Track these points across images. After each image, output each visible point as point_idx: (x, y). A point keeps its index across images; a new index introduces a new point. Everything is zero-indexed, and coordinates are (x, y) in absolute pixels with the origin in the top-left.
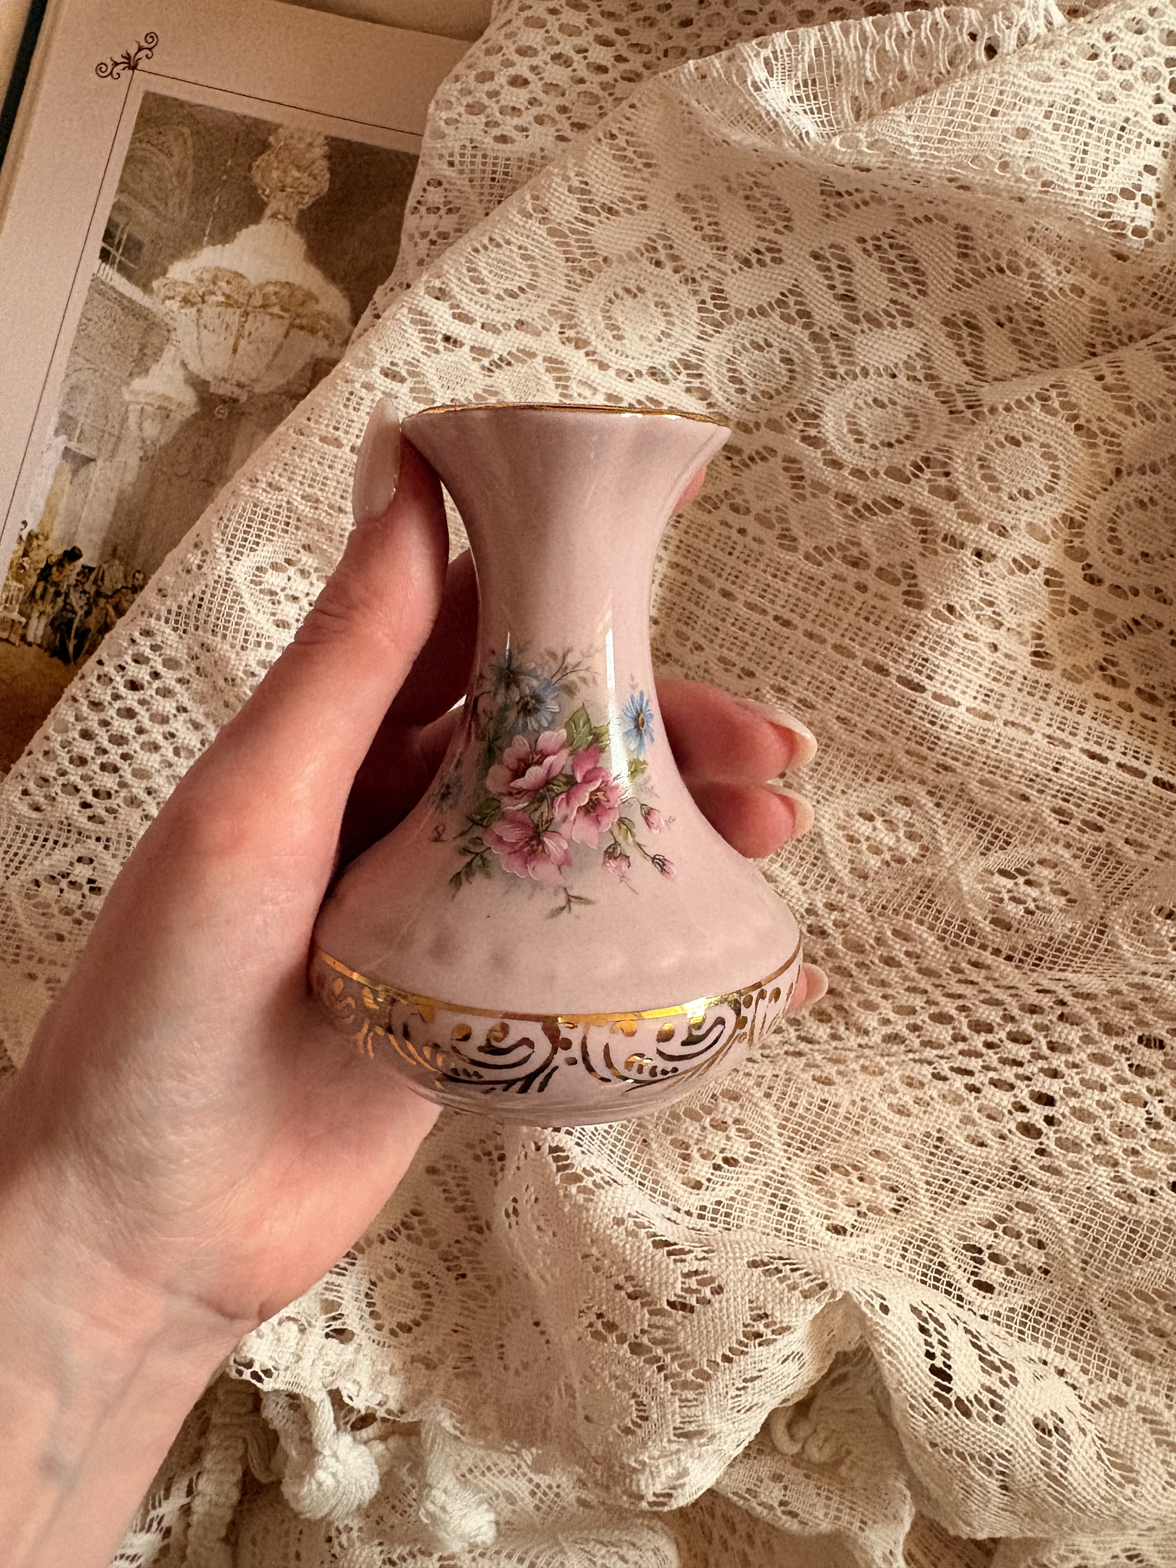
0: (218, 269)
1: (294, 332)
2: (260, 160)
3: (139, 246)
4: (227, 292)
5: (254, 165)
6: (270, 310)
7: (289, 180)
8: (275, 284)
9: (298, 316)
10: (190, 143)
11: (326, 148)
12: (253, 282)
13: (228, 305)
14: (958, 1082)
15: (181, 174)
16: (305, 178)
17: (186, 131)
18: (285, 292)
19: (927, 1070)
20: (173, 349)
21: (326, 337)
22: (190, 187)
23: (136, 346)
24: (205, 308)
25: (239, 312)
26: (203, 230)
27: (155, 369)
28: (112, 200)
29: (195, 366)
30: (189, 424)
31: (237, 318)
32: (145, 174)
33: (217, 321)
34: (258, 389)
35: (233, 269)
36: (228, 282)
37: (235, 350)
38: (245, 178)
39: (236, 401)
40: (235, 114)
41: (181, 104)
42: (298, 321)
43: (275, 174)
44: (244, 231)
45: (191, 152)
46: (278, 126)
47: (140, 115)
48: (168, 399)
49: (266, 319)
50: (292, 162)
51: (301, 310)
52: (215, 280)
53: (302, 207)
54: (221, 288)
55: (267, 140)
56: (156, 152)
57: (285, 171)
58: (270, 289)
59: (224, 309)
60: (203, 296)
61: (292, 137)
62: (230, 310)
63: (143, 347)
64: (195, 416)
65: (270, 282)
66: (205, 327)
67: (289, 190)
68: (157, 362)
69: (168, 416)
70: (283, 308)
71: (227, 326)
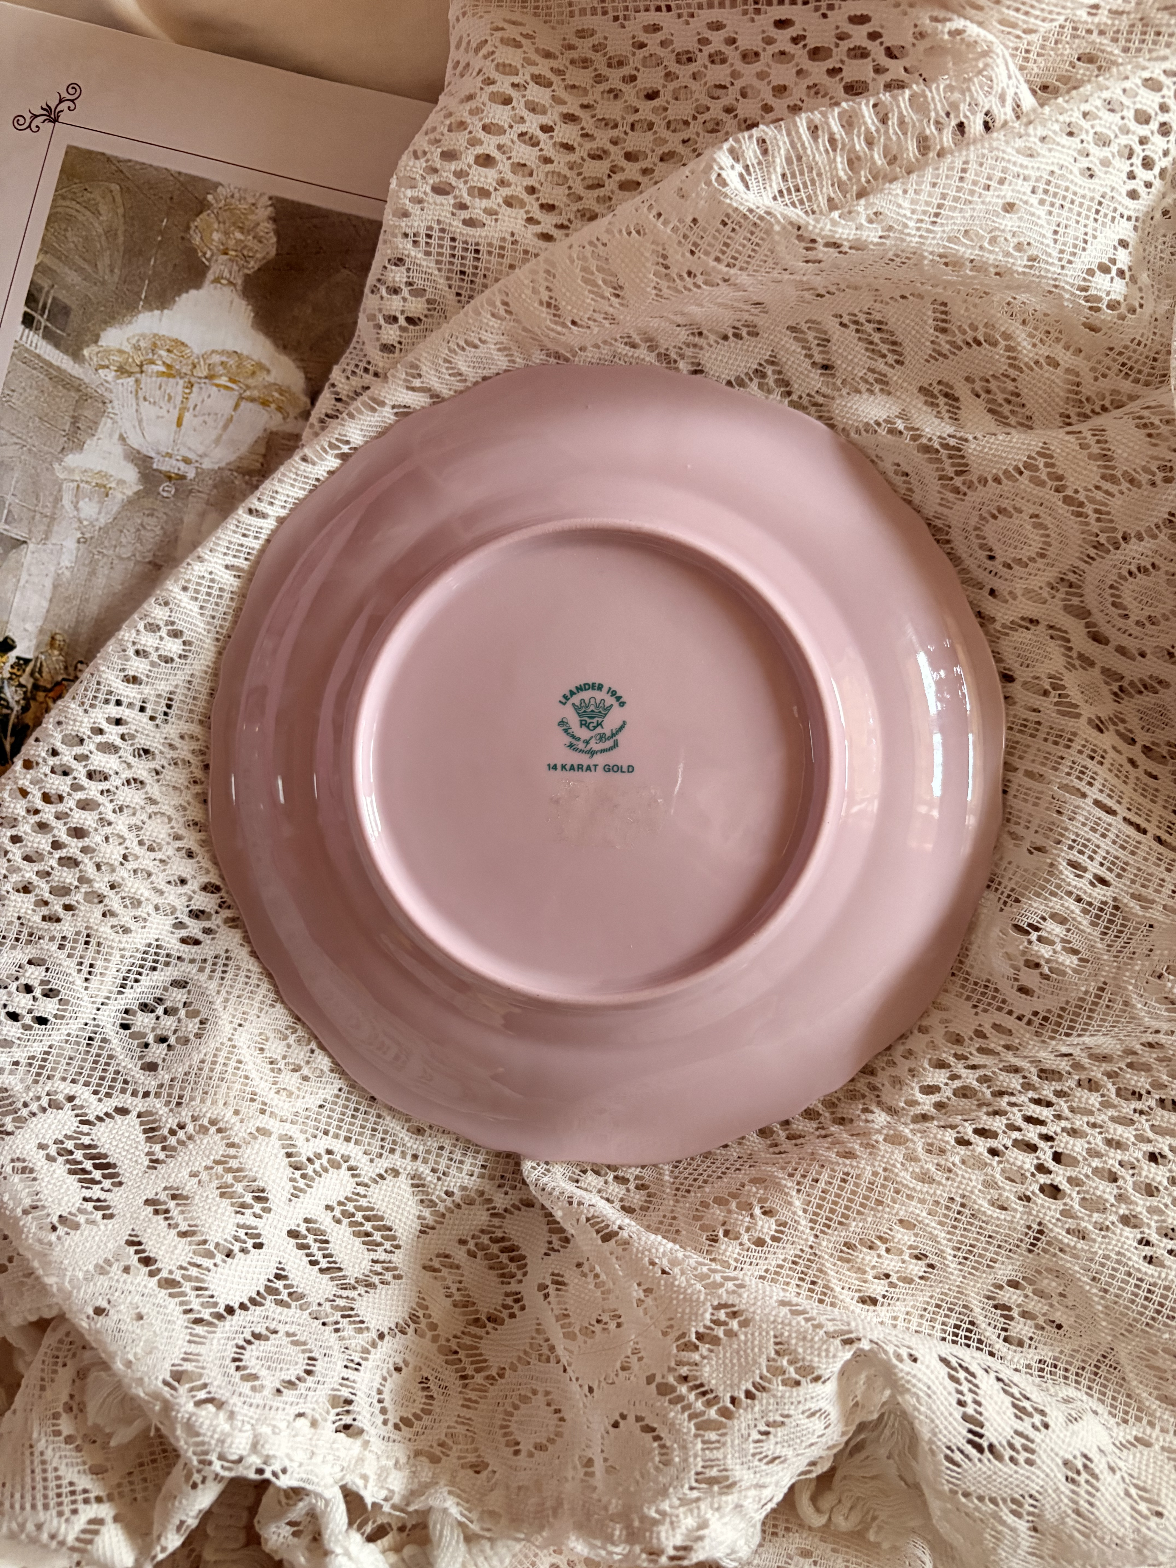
0: (155, 335)
1: (244, 405)
2: (198, 219)
3: (66, 311)
4: (169, 361)
5: (192, 225)
6: (216, 381)
7: (232, 243)
8: (223, 353)
9: (248, 387)
10: (119, 201)
11: (270, 209)
12: (196, 351)
13: (170, 375)
14: (981, 1146)
15: (110, 234)
16: (250, 241)
17: (115, 187)
18: (232, 362)
19: (950, 1136)
20: (110, 421)
21: (279, 409)
22: (122, 249)
23: (68, 420)
24: (144, 379)
25: (181, 382)
26: (138, 294)
27: (90, 444)
28: (35, 262)
29: (135, 441)
30: (131, 502)
31: (179, 389)
32: (69, 234)
33: (158, 392)
34: (207, 464)
35: (174, 337)
36: (169, 351)
37: (179, 424)
38: (184, 239)
39: (183, 477)
40: (168, 171)
41: (109, 159)
42: (248, 393)
43: (216, 236)
44: (184, 296)
45: (121, 211)
46: (215, 185)
47: (62, 171)
48: (105, 475)
49: (215, 389)
50: (234, 224)
51: (251, 382)
52: (154, 348)
53: (247, 271)
54: (160, 356)
55: (205, 199)
56: (83, 210)
57: (226, 233)
58: (216, 359)
59: (165, 379)
60: (141, 366)
61: (233, 197)
62: (171, 381)
63: (75, 420)
64: (138, 494)
65: (215, 352)
66: (145, 399)
67: (232, 253)
68: (92, 436)
69: (107, 495)
70: (231, 379)
71: (170, 398)
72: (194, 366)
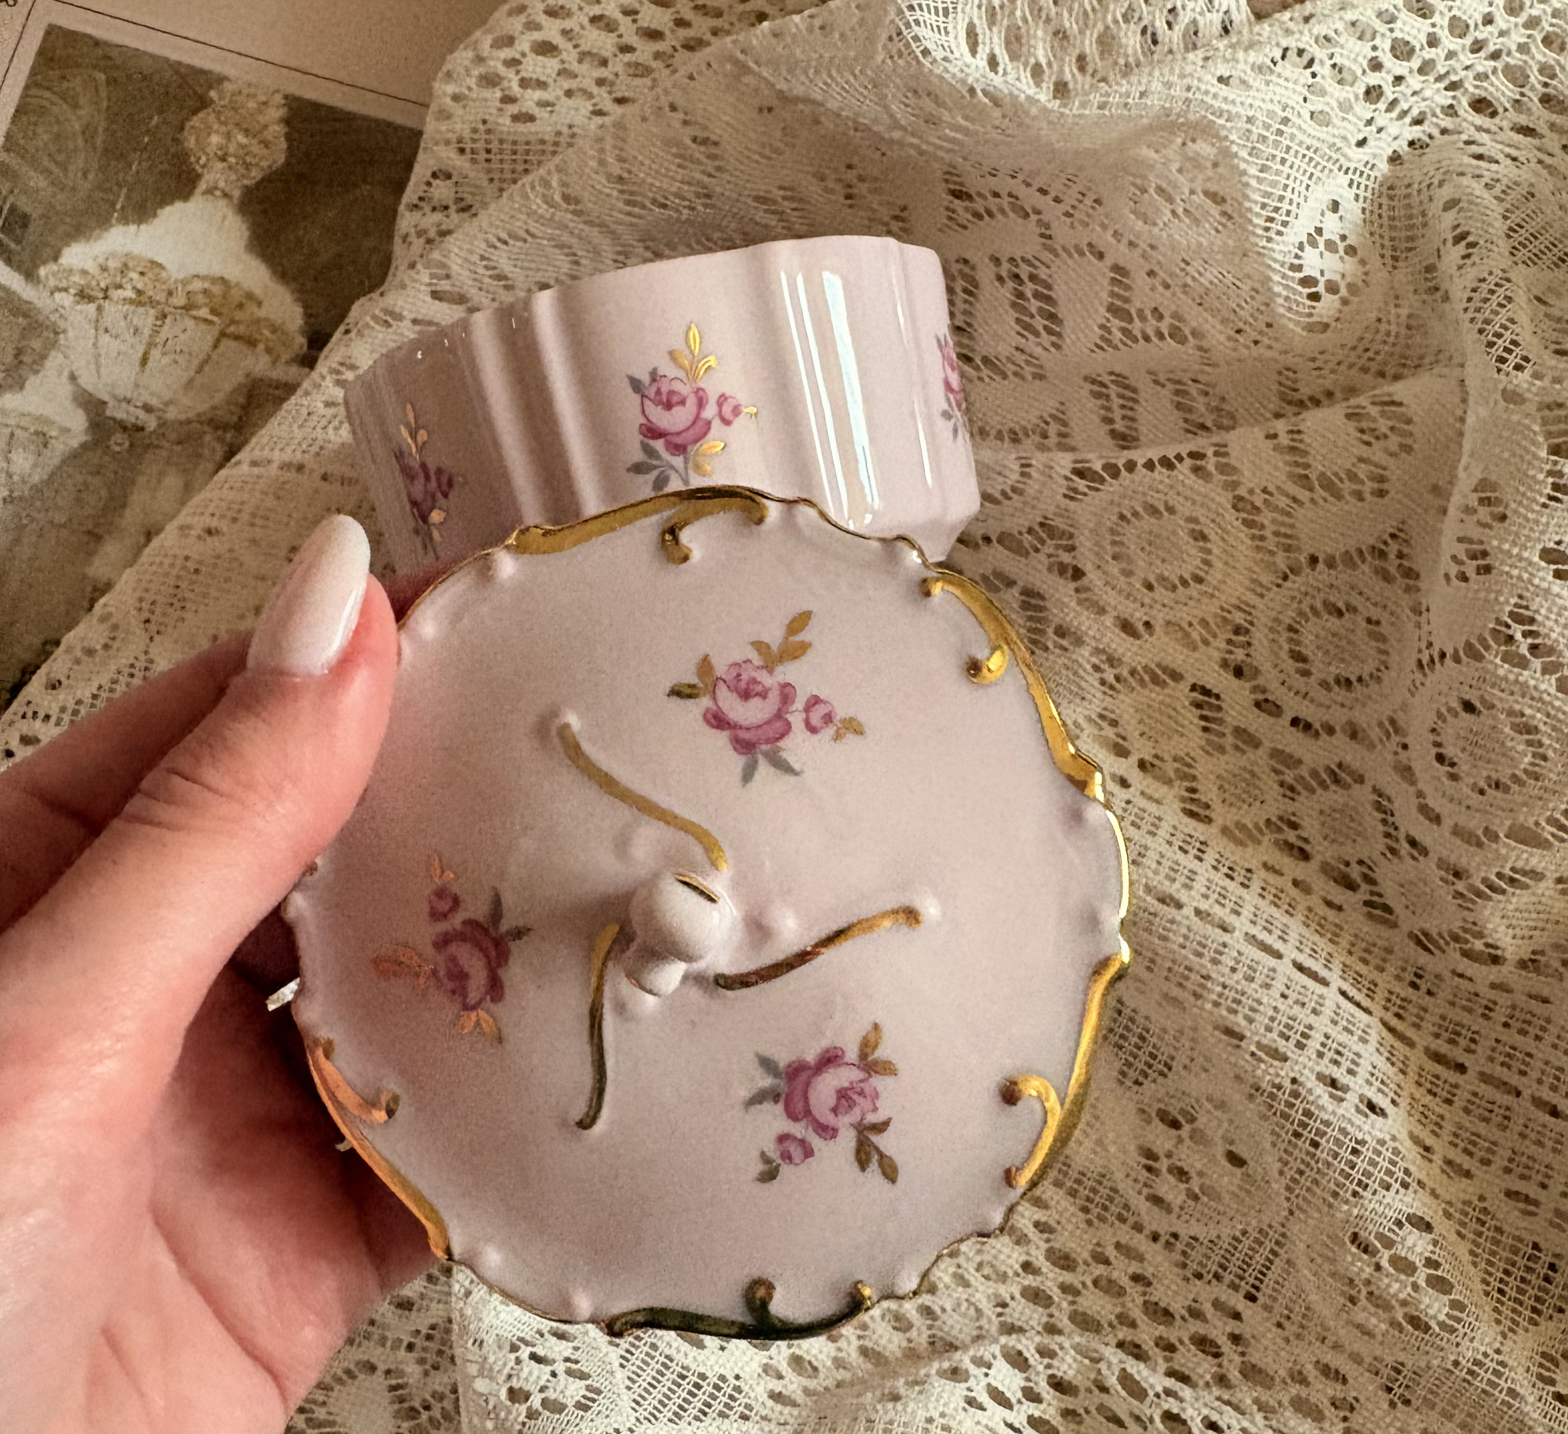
0: (129, 256)
1: (227, 343)
2: (195, 118)
3: (25, 220)
4: (140, 286)
5: (188, 125)
6: (194, 313)
7: (233, 147)
8: (205, 279)
9: (233, 322)
10: (104, 94)
11: (283, 109)
12: (175, 275)
13: (140, 304)
15: (88, 133)
16: (255, 146)
17: (101, 77)
18: (217, 290)
20: (60, 356)
21: (269, 351)
22: (100, 149)
23: (11, 351)
24: (108, 306)
25: (152, 312)
26: (113, 204)
27: (33, 382)
29: (87, 381)
30: (74, 457)
31: (151, 320)
32: (40, 130)
33: (123, 324)
34: (172, 414)
35: (150, 255)
36: (142, 274)
37: (144, 361)
38: (176, 141)
39: (142, 429)
40: (167, 60)
41: (97, 43)
42: (232, 329)
43: (215, 139)
44: (168, 209)
45: (104, 105)
46: (221, 79)
47: (41, 53)
48: (46, 421)
49: (190, 323)
50: (238, 125)
51: (238, 315)
52: (124, 269)
53: (246, 182)
54: (131, 280)
55: (207, 95)
56: (59, 102)
57: (228, 136)
58: (197, 285)
59: (133, 308)
60: (106, 290)
61: (240, 93)
62: (141, 310)
63: (19, 352)
64: (84, 446)
65: (197, 276)
66: (106, 331)
67: (232, 160)
68: (37, 372)
69: (45, 445)
70: (213, 311)
71: (136, 331)
72: (170, 293)
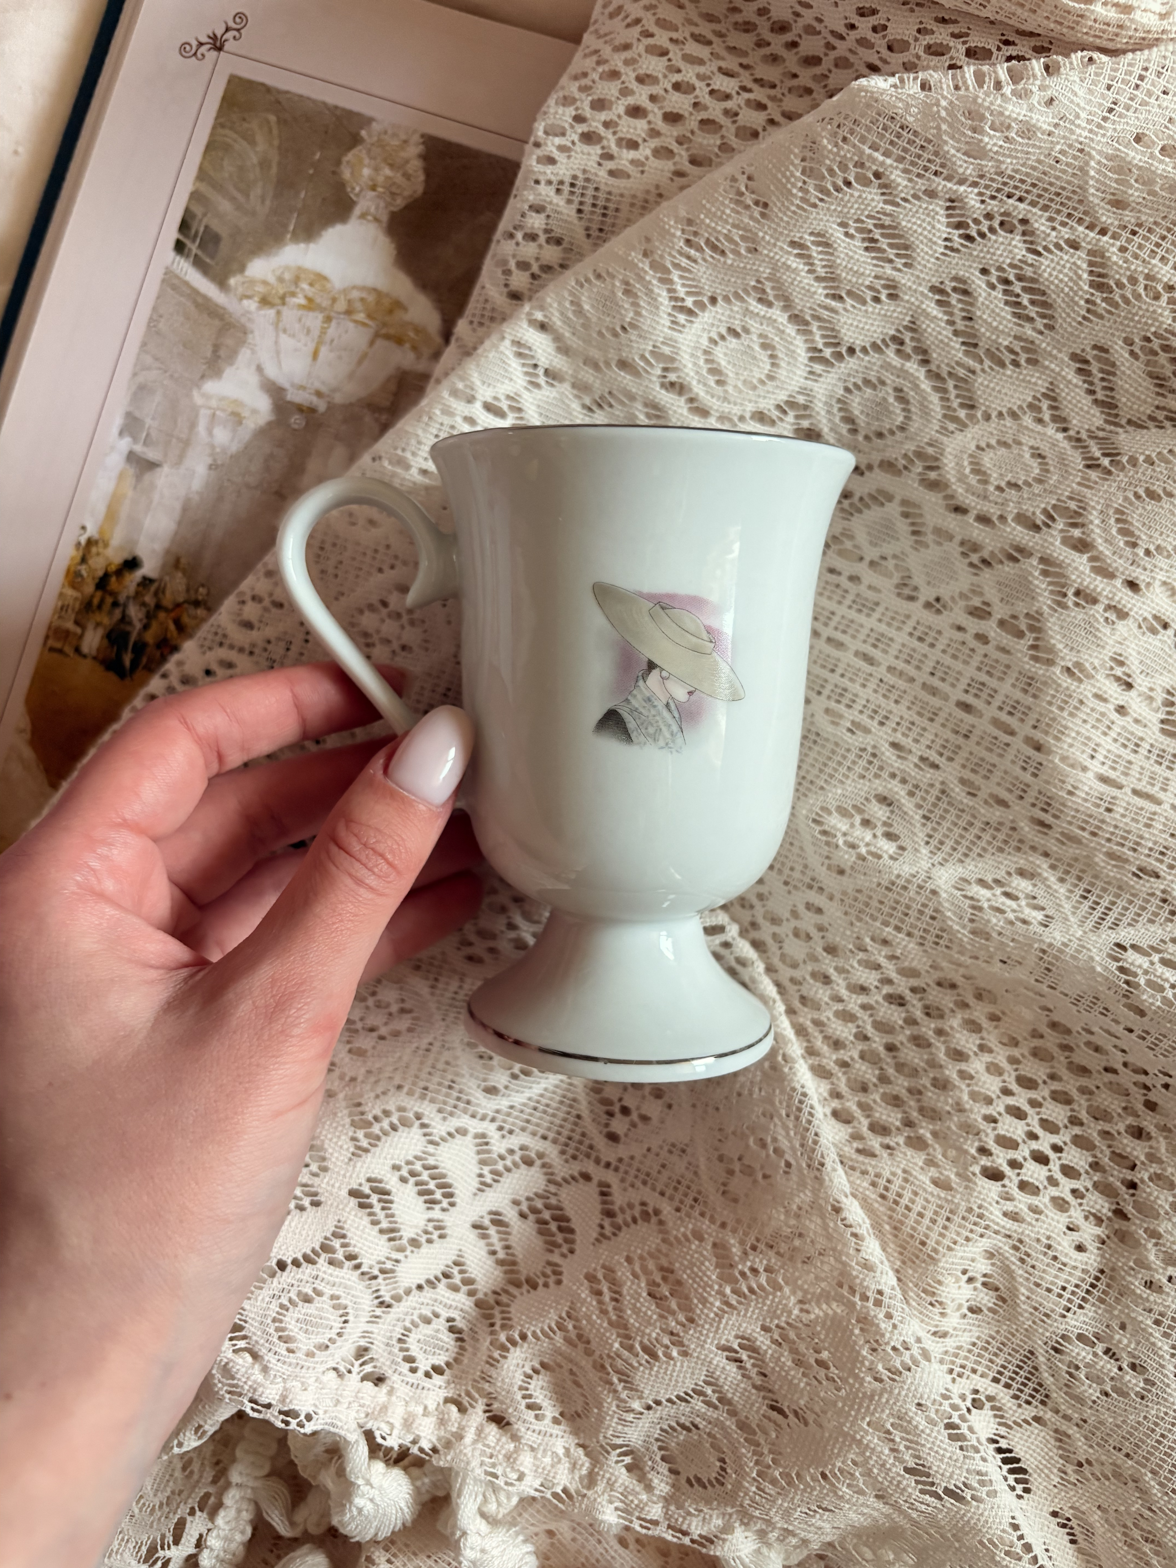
0: (299, 268)
1: (380, 342)
2: (350, 156)
3: (217, 239)
4: (310, 295)
5: (344, 159)
6: (354, 317)
7: (380, 179)
8: (363, 288)
9: (385, 325)
10: (275, 132)
11: (422, 147)
12: (338, 286)
13: (310, 309)
15: (264, 165)
16: (399, 178)
17: (272, 118)
18: (371, 298)
20: (249, 352)
21: (414, 348)
22: (274, 180)
23: (210, 348)
24: (285, 311)
25: (321, 316)
26: (285, 226)
27: (229, 372)
28: (191, 189)
29: (271, 372)
30: (262, 432)
31: (318, 322)
32: (226, 162)
33: (297, 325)
34: (338, 399)
35: (318, 271)
36: (311, 285)
37: (315, 357)
38: (335, 173)
39: (314, 411)
40: (326, 104)
41: (269, 90)
42: (384, 330)
43: (366, 172)
44: (330, 229)
45: (276, 142)
46: (370, 120)
47: (224, 98)
48: (240, 404)
49: (351, 325)
50: (385, 160)
51: (388, 319)
52: (297, 280)
53: (393, 208)
54: (302, 290)
55: (358, 134)
56: (240, 140)
57: (376, 169)
58: (355, 294)
59: (305, 313)
60: (283, 298)
61: (386, 132)
62: (311, 314)
63: (216, 348)
64: (270, 424)
65: (354, 287)
66: (285, 331)
67: (380, 189)
68: (231, 364)
69: (240, 423)
70: (369, 316)
71: (309, 331)
72: (334, 300)
